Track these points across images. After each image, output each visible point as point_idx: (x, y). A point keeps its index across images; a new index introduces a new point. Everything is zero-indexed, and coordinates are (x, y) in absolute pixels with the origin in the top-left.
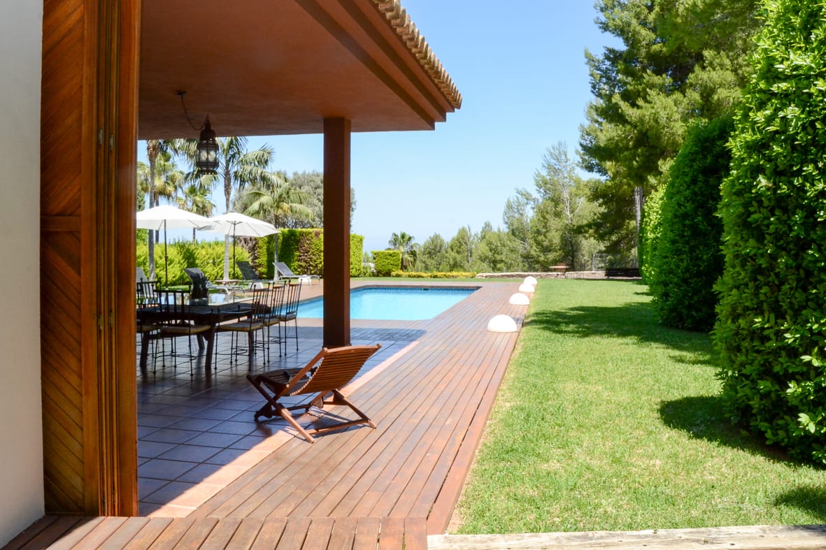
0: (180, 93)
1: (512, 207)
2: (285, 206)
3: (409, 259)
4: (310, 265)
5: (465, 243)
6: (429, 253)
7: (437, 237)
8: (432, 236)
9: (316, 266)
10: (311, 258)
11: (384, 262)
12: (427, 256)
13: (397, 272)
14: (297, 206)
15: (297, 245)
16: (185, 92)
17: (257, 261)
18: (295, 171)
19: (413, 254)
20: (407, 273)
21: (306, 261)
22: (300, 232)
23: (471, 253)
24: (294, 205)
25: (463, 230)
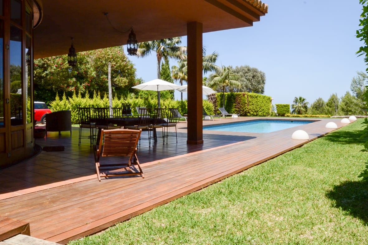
0: (105, 14)
1: (355, 82)
2: (227, 81)
3: (303, 110)
4: (241, 110)
5: (334, 102)
6: (316, 107)
7: (320, 99)
8: (318, 99)
9: (243, 110)
10: (241, 107)
11: (281, 109)
12: (315, 109)
13: (287, 115)
14: (234, 82)
15: (235, 100)
16: (107, 13)
17: (216, 108)
18: (237, 66)
19: (306, 107)
20: (292, 115)
21: (238, 108)
22: (236, 94)
23: (337, 107)
24: (232, 81)
25: (333, 95)
